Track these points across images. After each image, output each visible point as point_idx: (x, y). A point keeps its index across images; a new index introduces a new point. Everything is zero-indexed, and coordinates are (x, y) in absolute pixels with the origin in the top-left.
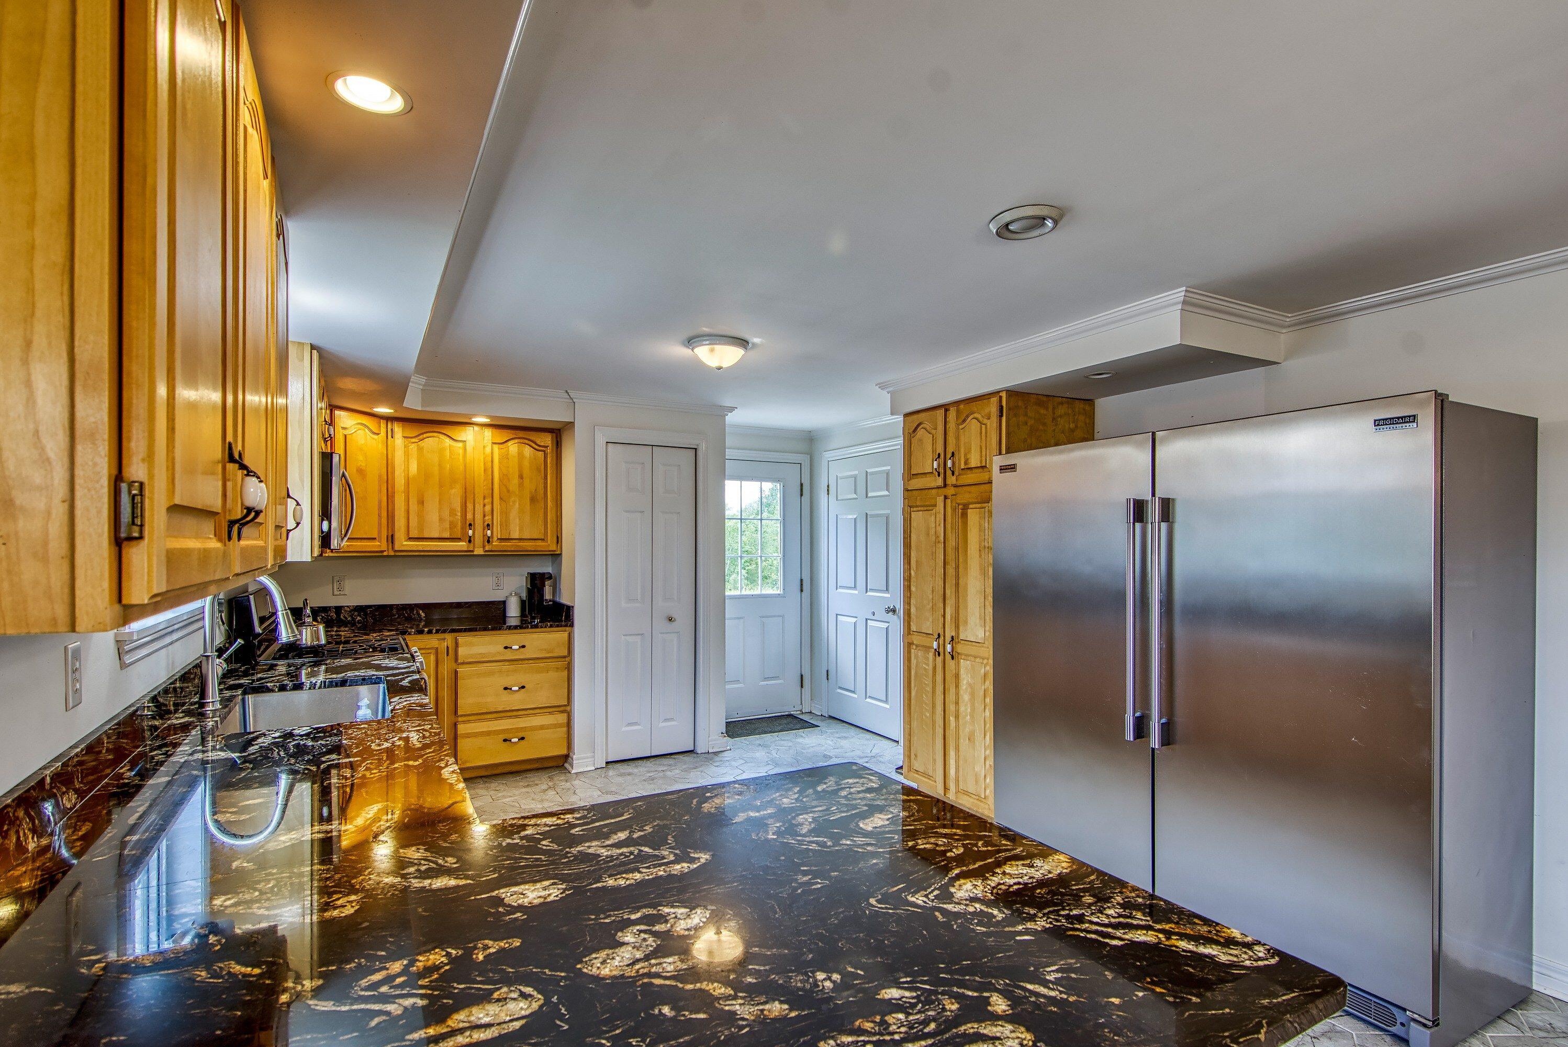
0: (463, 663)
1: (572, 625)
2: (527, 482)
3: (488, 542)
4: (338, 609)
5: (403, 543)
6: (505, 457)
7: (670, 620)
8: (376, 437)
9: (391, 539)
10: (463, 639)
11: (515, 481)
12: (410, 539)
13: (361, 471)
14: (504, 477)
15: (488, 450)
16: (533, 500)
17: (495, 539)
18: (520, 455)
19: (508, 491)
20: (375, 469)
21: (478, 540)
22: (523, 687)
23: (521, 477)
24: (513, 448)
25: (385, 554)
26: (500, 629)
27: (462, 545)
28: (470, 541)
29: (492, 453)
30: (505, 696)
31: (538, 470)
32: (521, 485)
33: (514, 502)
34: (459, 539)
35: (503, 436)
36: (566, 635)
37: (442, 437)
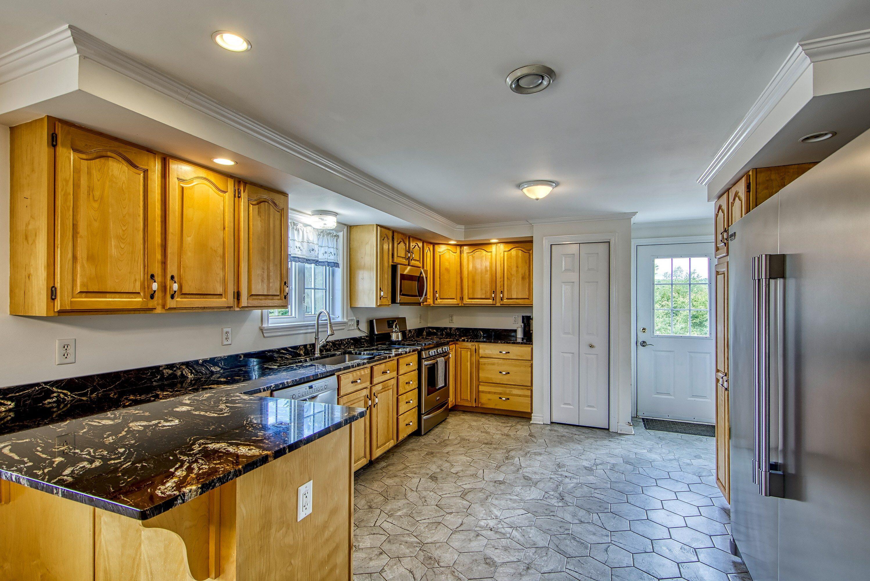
0: (482, 357)
1: (532, 344)
2: (520, 269)
3: (502, 300)
4: (451, 328)
5: (467, 301)
6: (509, 257)
7: (591, 346)
8: (455, 254)
9: (462, 299)
10: (482, 345)
11: (514, 269)
12: (470, 299)
13: (447, 270)
14: (509, 267)
15: (502, 255)
16: (523, 278)
17: (505, 298)
18: (517, 256)
19: (511, 274)
20: (454, 268)
21: (498, 299)
22: (508, 373)
23: (517, 267)
24: (514, 252)
25: (460, 305)
26: (497, 343)
27: (490, 301)
28: (493, 300)
29: (504, 256)
30: (500, 376)
31: (526, 263)
32: (517, 271)
33: (514, 280)
34: (489, 299)
35: (510, 246)
36: (530, 349)
37: (482, 250)
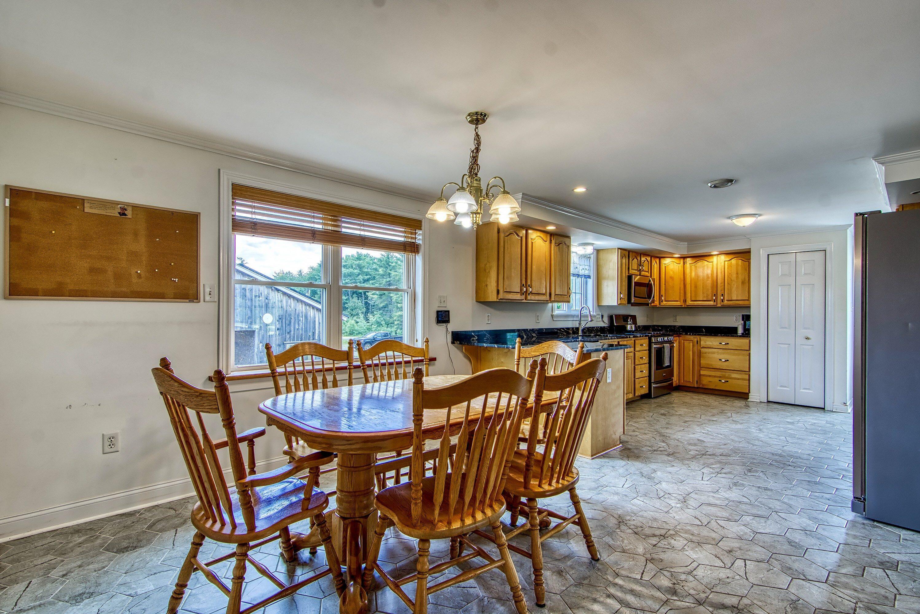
0: (703, 347)
1: (750, 337)
2: (740, 276)
3: (722, 301)
4: (675, 326)
5: (689, 302)
6: (730, 266)
7: (807, 338)
8: (679, 265)
9: (685, 301)
10: (703, 338)
11: (735, 276)
12: (692, 301)
13: (672, 278)
14: (730, 274)
15: (723, 264)
16: (743, 283)
17: (726, 300)
18: (737, 264)
19: (731, 280)
20: (678, 276)
21: (719, 301)
22: (728, 360)
23: (737, 274)
24: (734, 261)
25: (683, 306)
26: (717, 336)
27: (712, 303)
28: (715, 301)
29: (724, 265)
30: (720, 363)
31: (746, 270)
32: (737, 277)
33: (734, 284)
34: (710, 301)
35: (732, 256)
36: (748, 341)
37: (704, 261)
